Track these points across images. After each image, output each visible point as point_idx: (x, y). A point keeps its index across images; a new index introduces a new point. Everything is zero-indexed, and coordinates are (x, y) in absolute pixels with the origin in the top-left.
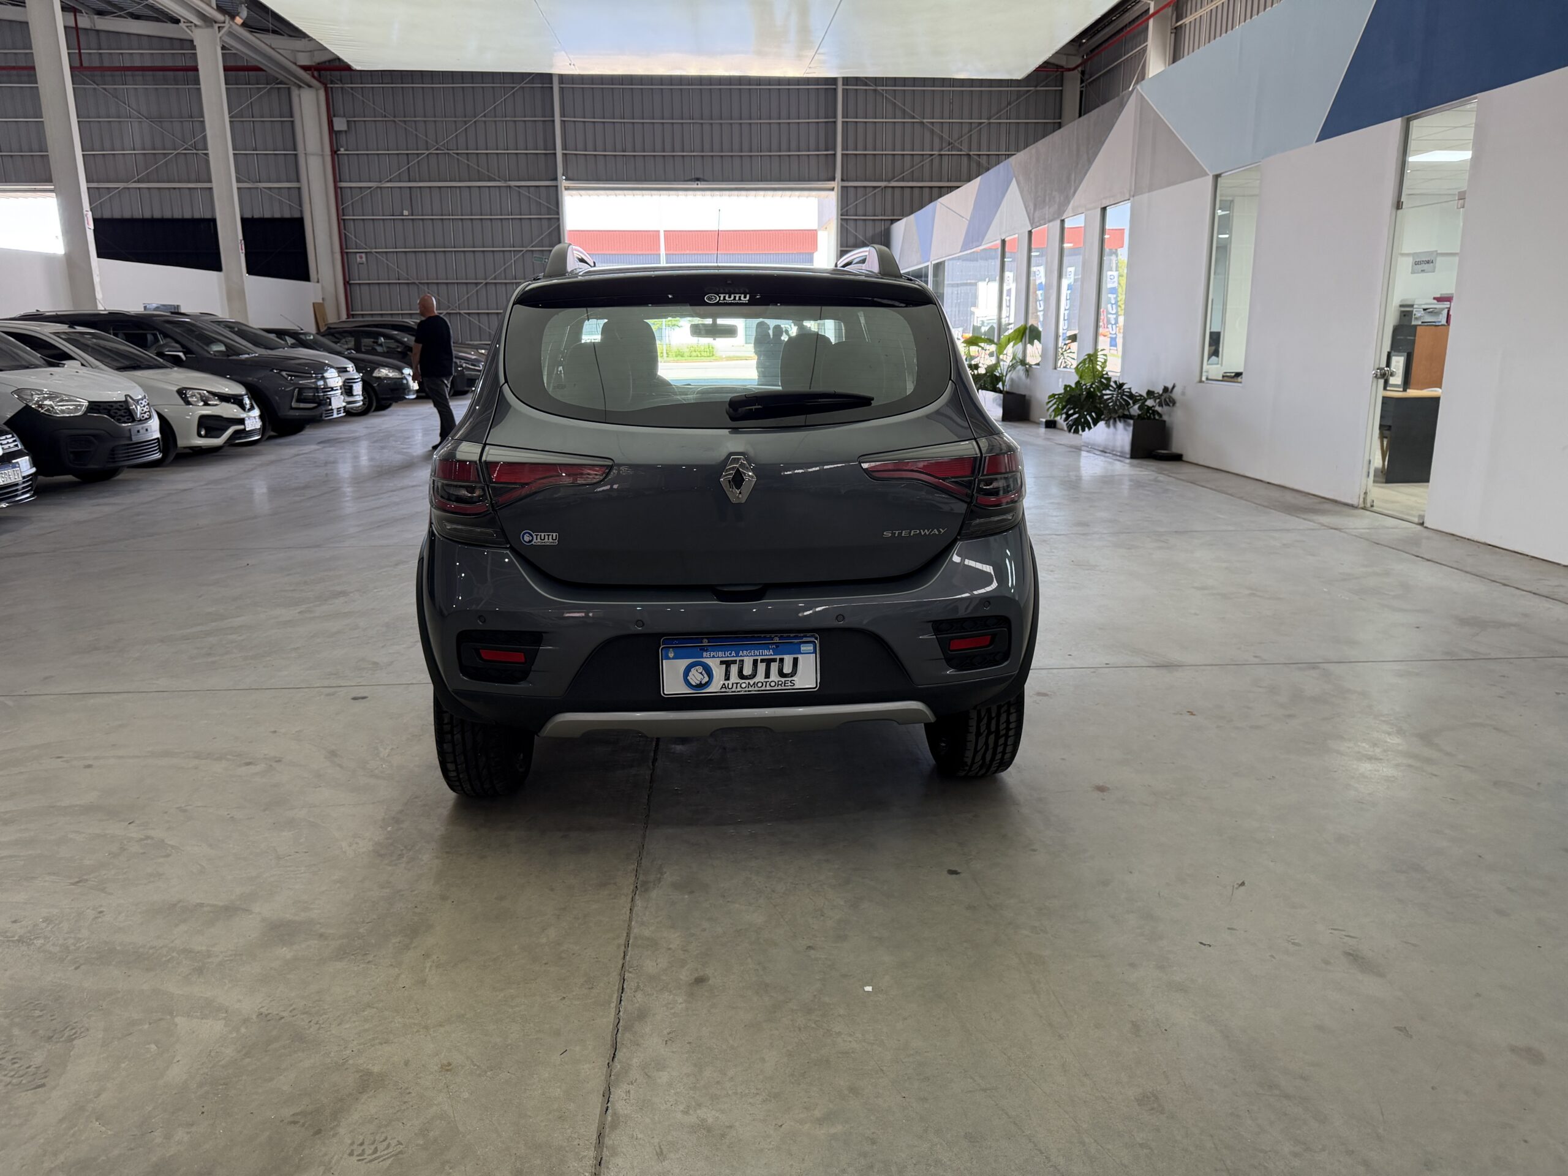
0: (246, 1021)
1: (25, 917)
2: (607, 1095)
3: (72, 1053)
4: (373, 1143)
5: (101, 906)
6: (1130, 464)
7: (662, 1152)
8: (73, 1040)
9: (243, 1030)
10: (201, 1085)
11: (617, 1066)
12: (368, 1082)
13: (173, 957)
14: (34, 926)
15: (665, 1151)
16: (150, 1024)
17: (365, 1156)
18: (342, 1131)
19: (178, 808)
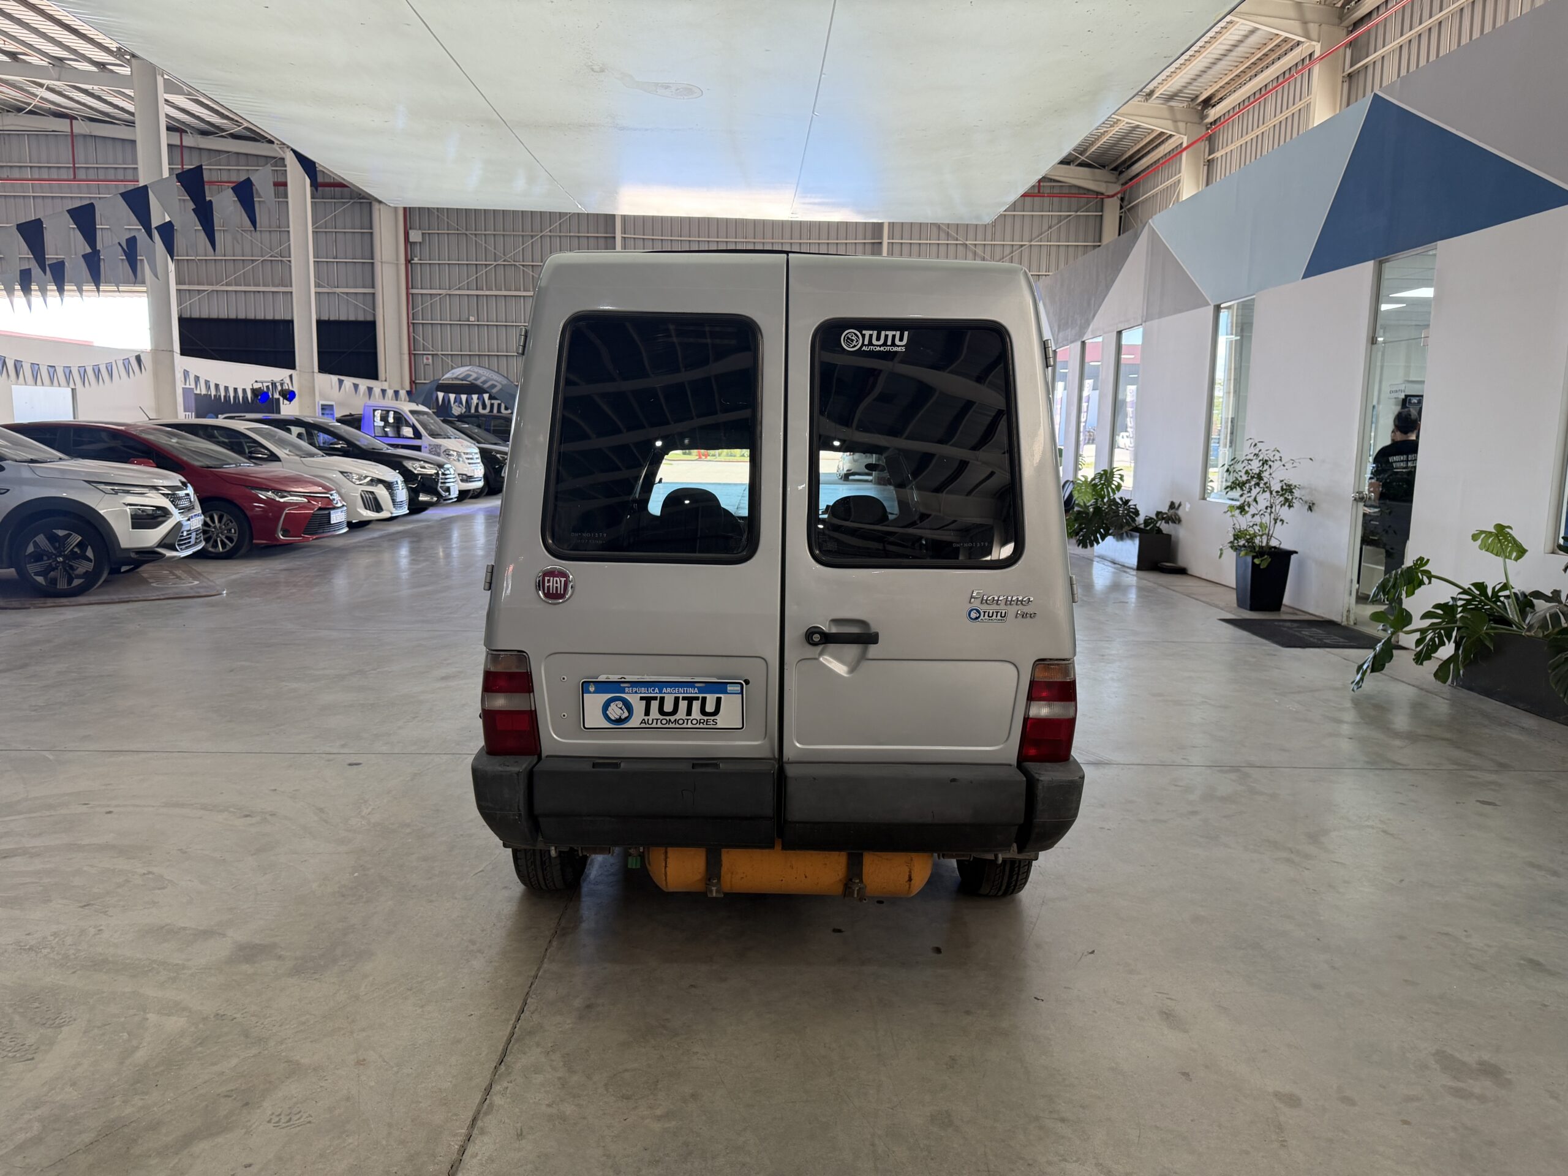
0: (205, 1019)
1: (37, 931)
2: (488, 1090)
3: (59, 1037)
4: (289, 1115)
5: (101, 925)
6: (1136, 576)
7: (521, 1134)
8: (63, 1026)
9: (201, 1026)
10: (156, 1067)
11: (503, 1067)
12: (295, 1070)
13: (153, 968)
14: (44, 938)
15: (524, 1134)
16: (126, 1018)
17: (280, 1124)
18: (265, 1104)
19: (179, 850)
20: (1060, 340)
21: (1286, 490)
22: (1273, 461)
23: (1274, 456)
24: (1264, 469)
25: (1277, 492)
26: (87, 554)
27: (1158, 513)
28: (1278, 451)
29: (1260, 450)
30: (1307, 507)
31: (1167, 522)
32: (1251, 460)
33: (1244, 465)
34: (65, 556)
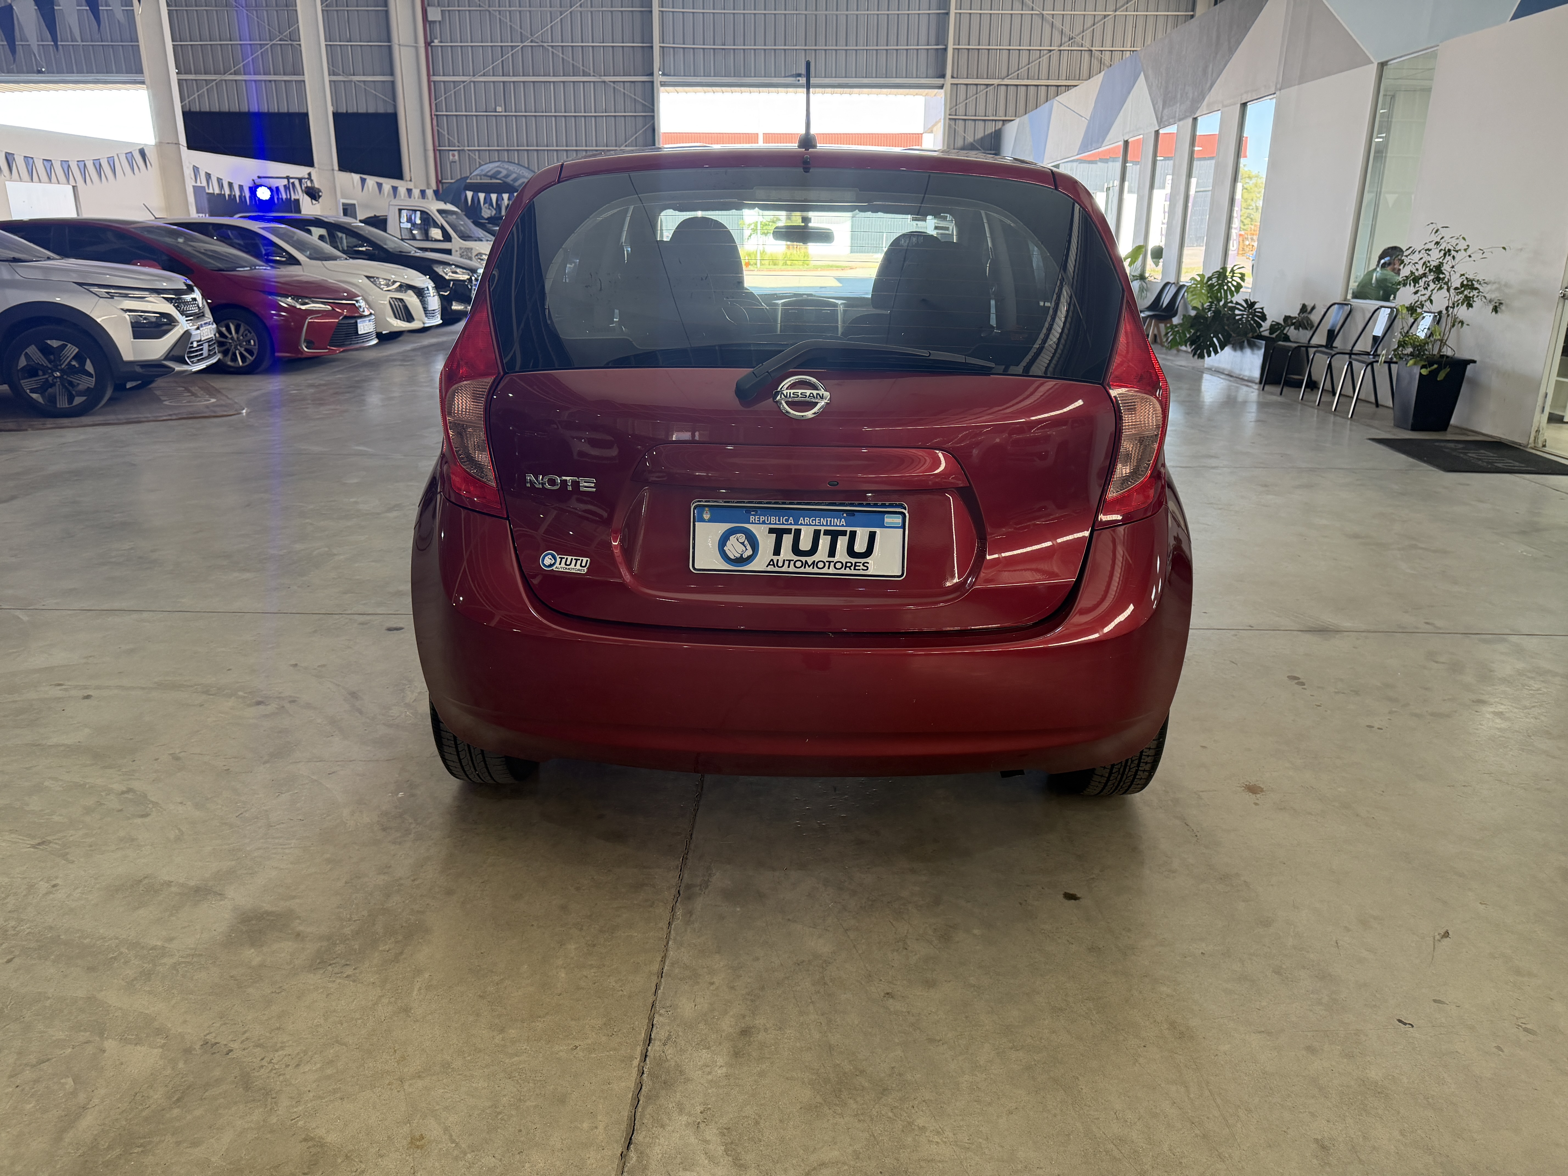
0: (188, 1051)
6: (1257, 390)
11: (633, 1155)
20: (1165, 118)
21: (1467, 285)
22: (1457, 251)
23: (1457, 244)
24: (1445, 261)
25: (1456, 289)
26: (87, 368)
27: (1287, 318)
28: (1464, 238)
29: (1442, 238)
30: (1491, 307)
31: (1297, 328)
32: (1430, 250)
33: (1421, 255)
34: (61, 371)
